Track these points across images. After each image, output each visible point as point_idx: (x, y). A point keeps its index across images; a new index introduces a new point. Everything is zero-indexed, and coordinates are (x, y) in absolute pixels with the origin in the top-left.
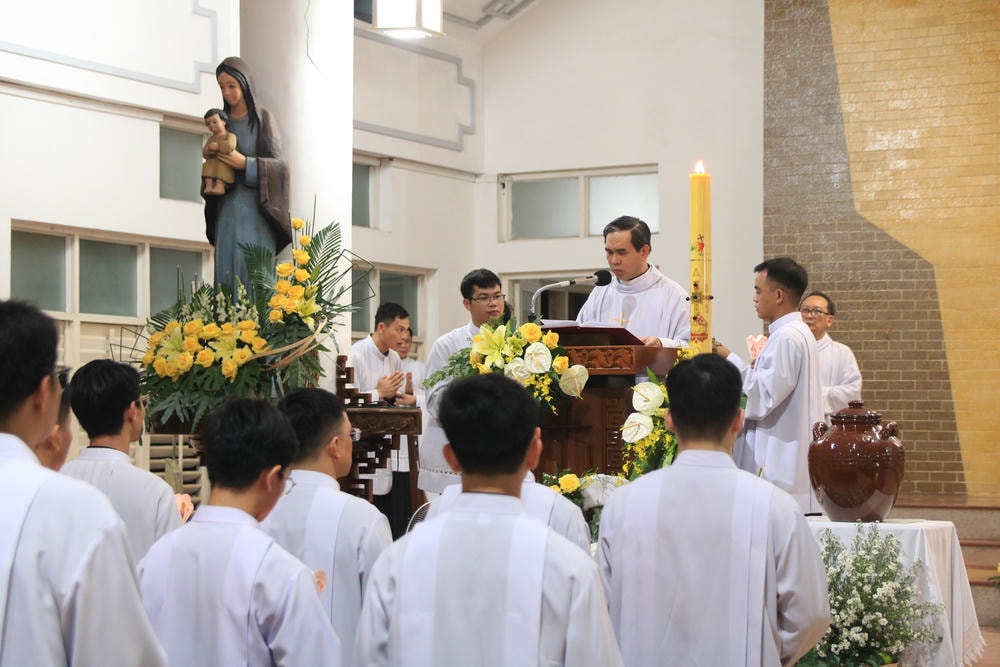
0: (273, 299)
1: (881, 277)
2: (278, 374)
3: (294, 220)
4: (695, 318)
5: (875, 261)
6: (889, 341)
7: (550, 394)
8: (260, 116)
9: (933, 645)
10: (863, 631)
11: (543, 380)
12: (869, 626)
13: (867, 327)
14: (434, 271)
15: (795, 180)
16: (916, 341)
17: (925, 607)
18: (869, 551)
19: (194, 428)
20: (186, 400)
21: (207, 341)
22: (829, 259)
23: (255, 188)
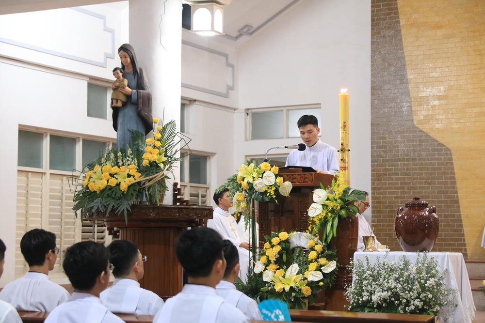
0: (144, 155)
1: (427, 155)
2: (147, 190)
3: (154, 119)
4: (342, 160)
5: (424, 148)
6: (430, 186)
7: (275, 195)
8: (138, 71)
9: (453, 308)
10: (421, 301)
11: (271, 188)
12: (424, 299)
13: (420, 179)
14: (215, 154)
15: (386, 110)
16: (443, 185)
17: (449, 290)
18: (423, 265)
19: (107, 215)
20: (103, 202)
21: (113, 175)
22: (402, 147)
23: (136, 104)
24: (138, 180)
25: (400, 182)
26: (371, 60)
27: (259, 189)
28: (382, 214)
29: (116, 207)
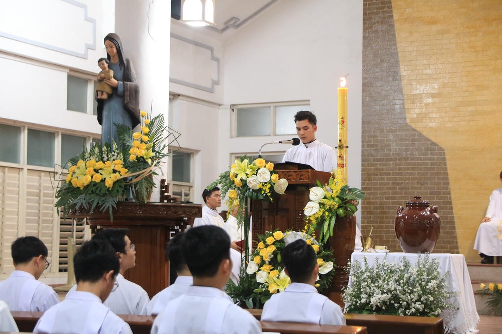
0: (131, 150)
1: (419, 155)
2: (133, 186)
3: (141, 112)
4: (340, 157)
5: (416, 147)
6: (423, 187)
7: (269, 192)
8: (125, 62)
9: (455, 312)
10: (422, 304)
11: (266, 186)
12: (424, 302)
13: (412, 179)
14: (199, 151)
15: (378, 108)
16: (436, 186)
17: (451, 293)
18: (424, 267)
19: (92, 212)
20: (87, 198)
21: (98, 170)
22: (394, 146)
23: (123, 96)
24: (124, 176)
25: (392, 183)
26: (363, 55)
27: (253, 186)
28: (372, 216)
29: (100, 204)
